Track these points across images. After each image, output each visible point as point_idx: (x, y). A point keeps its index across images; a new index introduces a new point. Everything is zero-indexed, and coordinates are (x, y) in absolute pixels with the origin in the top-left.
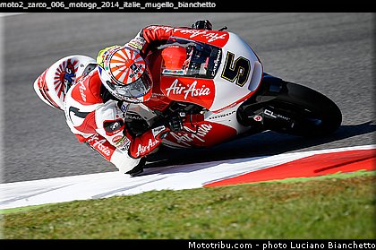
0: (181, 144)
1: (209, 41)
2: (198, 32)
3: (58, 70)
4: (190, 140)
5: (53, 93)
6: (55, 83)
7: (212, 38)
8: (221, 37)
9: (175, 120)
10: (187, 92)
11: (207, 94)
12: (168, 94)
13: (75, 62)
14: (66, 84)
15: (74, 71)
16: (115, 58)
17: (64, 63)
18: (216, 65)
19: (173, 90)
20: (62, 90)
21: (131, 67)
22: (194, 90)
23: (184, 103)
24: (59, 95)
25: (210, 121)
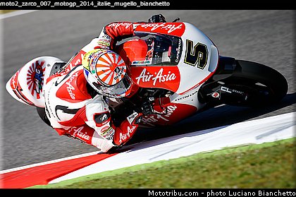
0: (146, 125)
1: (169, 32)
2: (157, 26)
3: (29, 71)
4: (155, 120)
5: (26, 92)
6: (28, 83)
7: (171, 29)
8: (178, 27)
9: (146, 105)
10: (155, 79)
11: (173, 78)
12: (138, 83)
13: (43, 63)
14: (37, 83)
15: (42, 71)
16: (100, 62)
17: (33, 64)
18: (178, 53)
19: (143, 78)
20: (34, 89)
21: (115, 71)
22: (161, 76)
23: (153, 89)
24: (32, 93)
25: (176, 102)
